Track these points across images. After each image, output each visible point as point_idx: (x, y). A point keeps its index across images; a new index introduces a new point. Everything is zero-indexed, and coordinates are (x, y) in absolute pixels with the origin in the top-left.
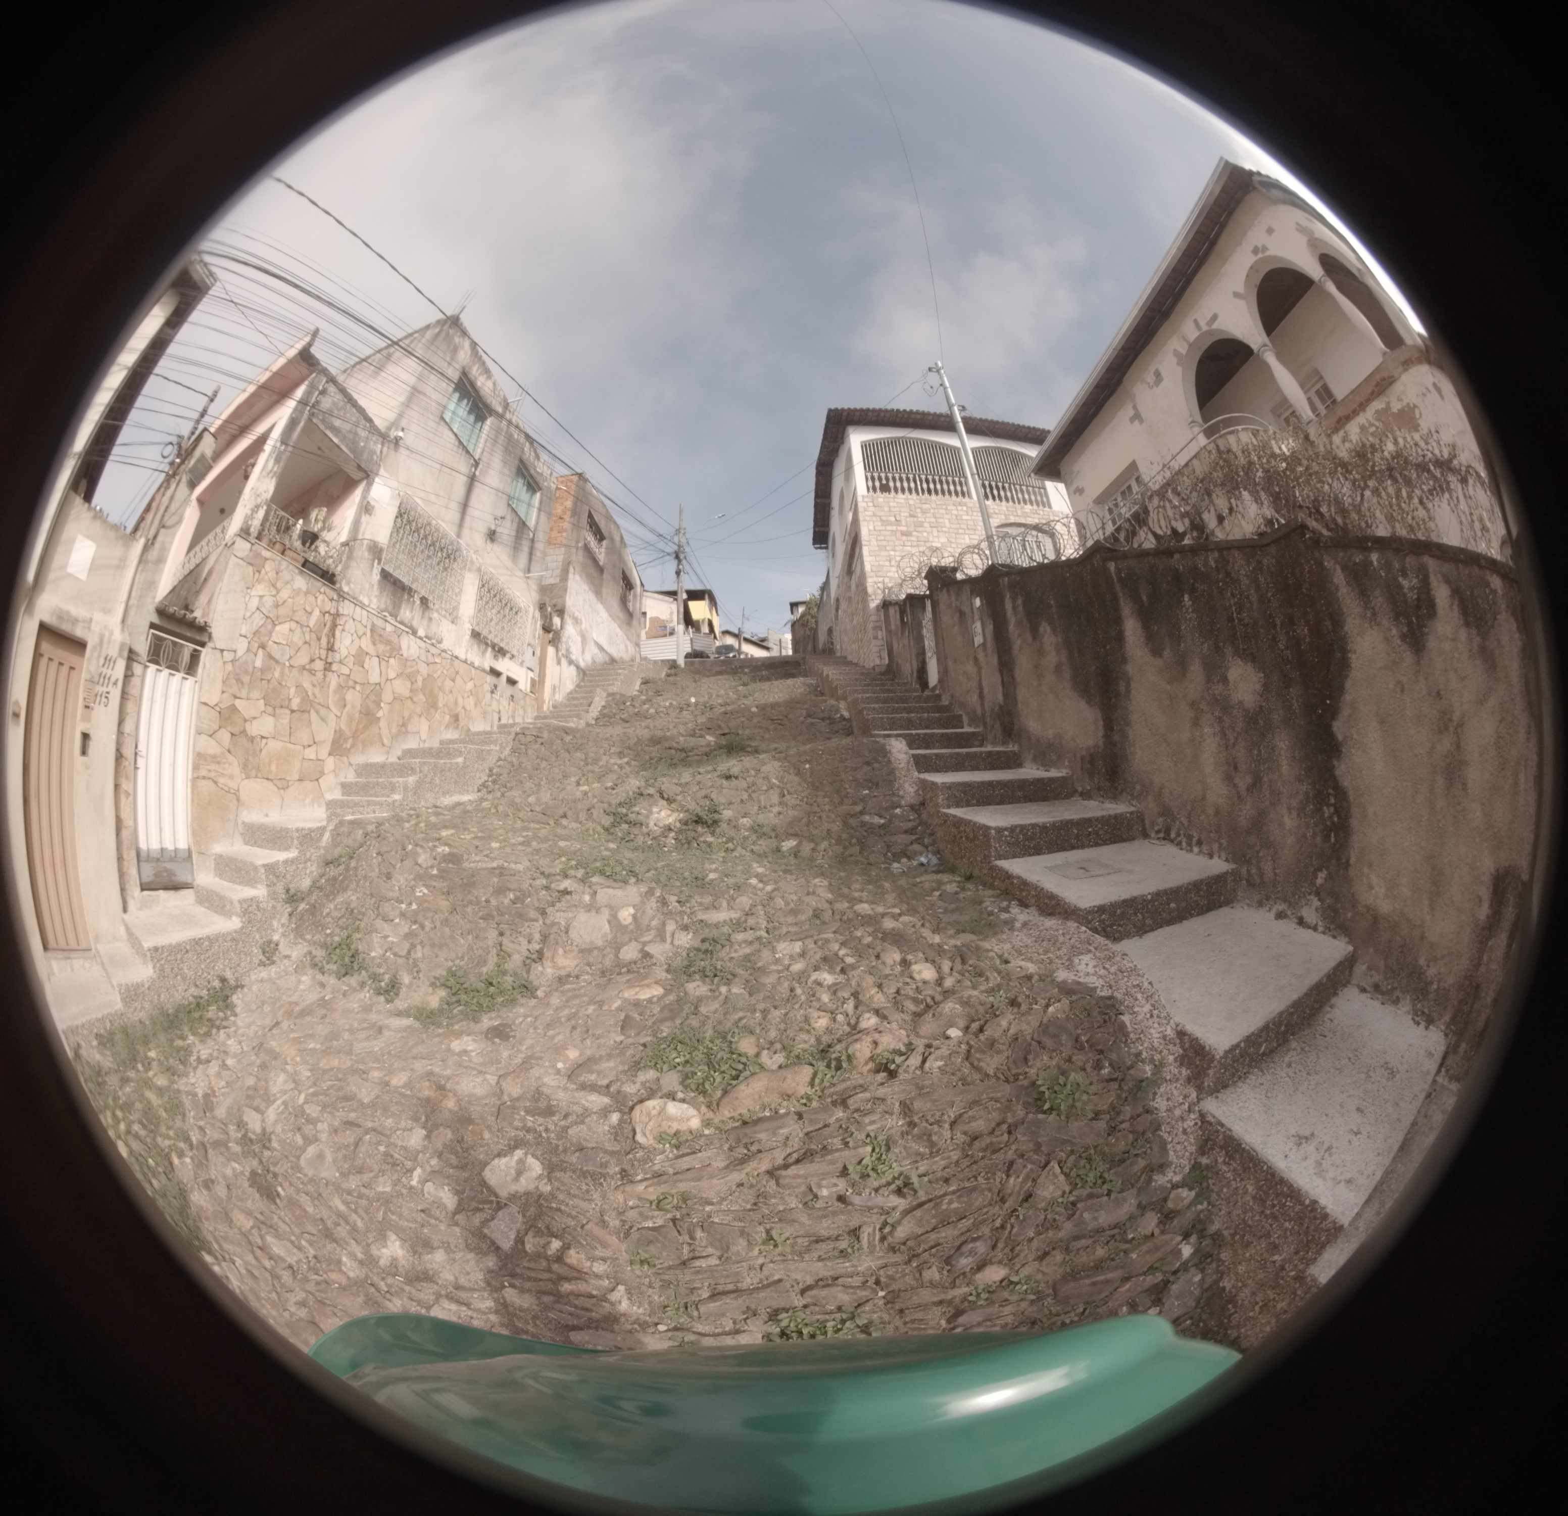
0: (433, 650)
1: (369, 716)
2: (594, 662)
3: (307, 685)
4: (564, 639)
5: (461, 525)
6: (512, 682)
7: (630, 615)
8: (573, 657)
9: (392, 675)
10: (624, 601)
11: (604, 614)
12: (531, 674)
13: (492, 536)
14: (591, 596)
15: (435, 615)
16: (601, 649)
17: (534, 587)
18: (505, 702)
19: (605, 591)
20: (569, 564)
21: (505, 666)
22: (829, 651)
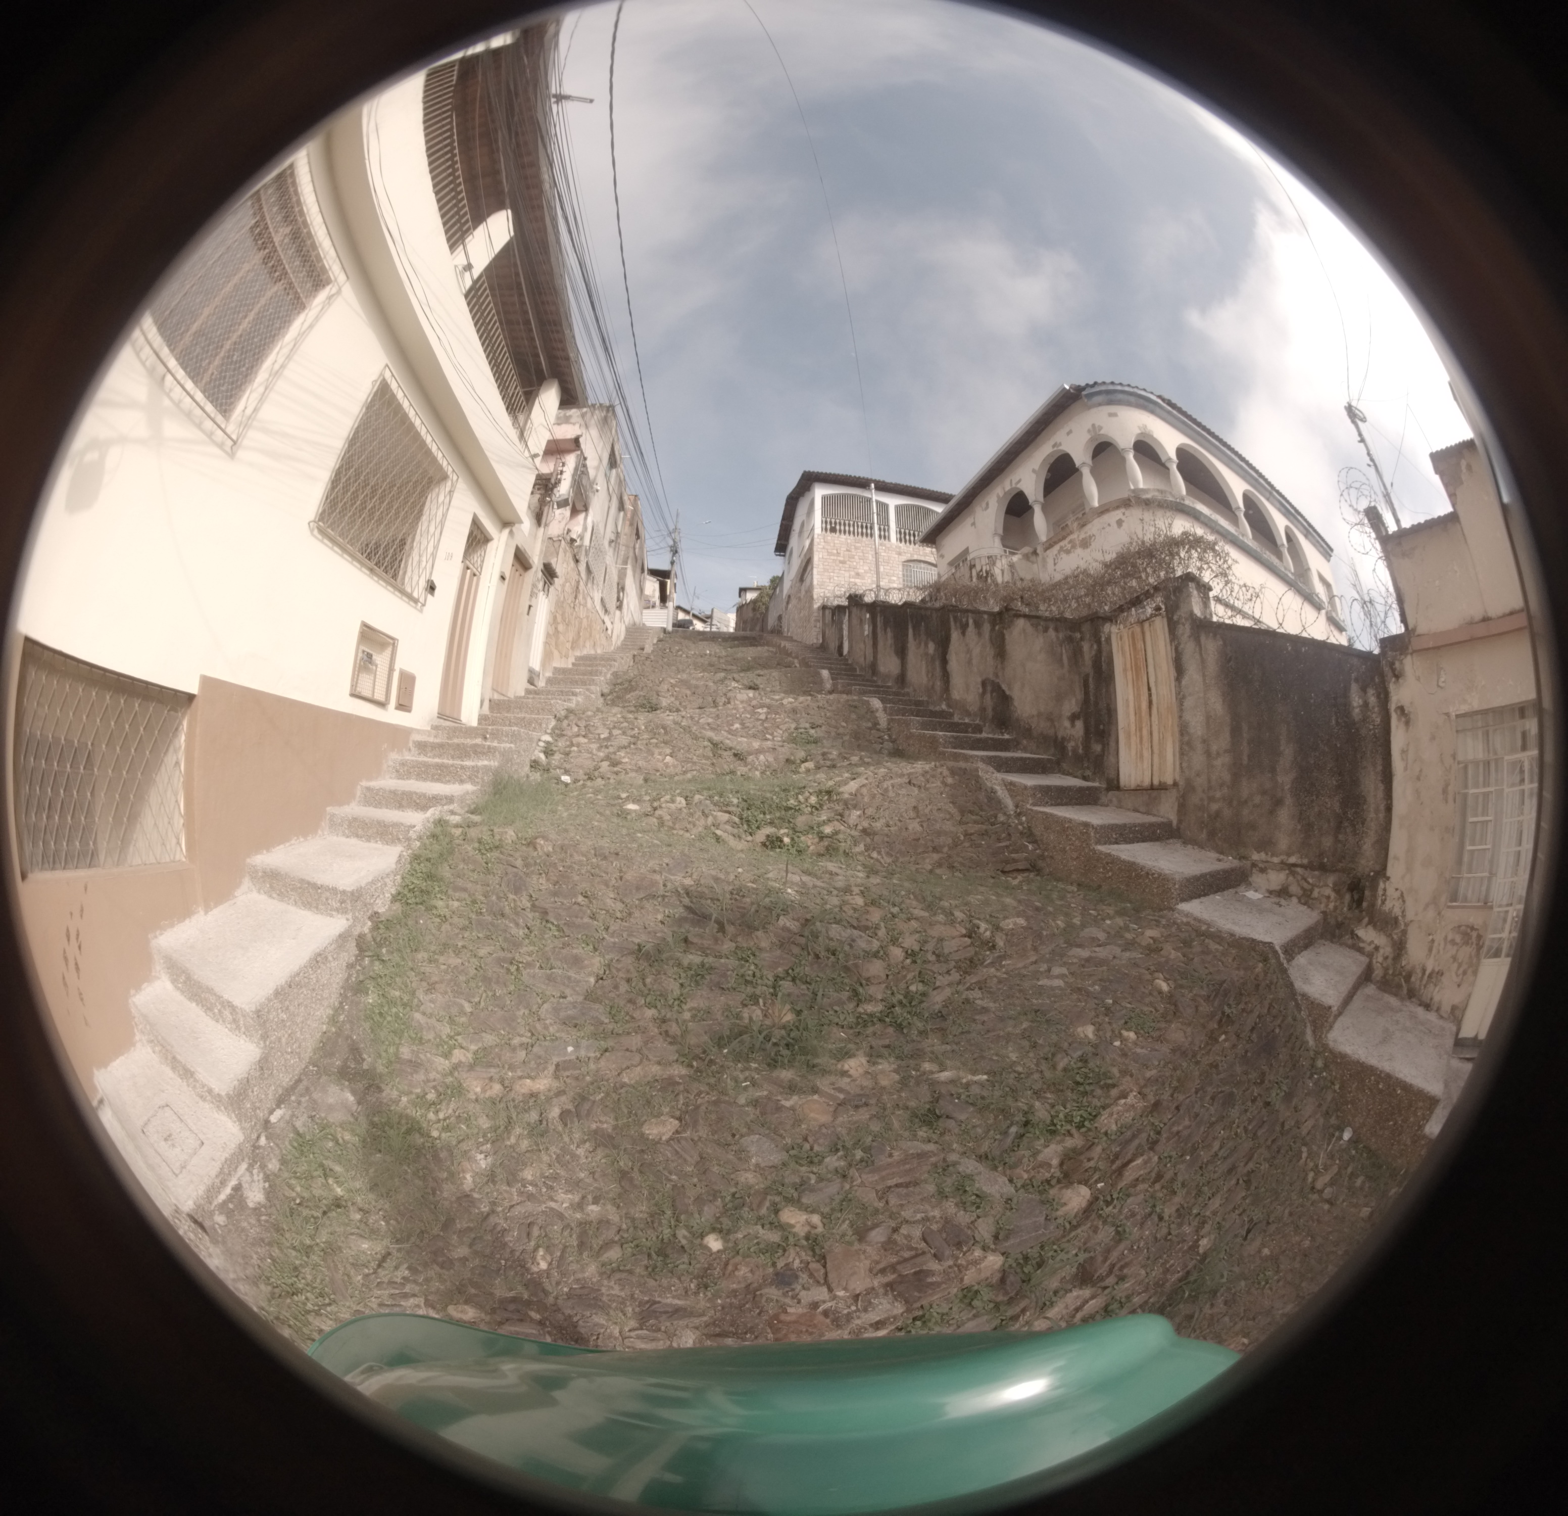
0: (593, 606)
2: (631, 624)
4: (622, 607)
5: (604, 537)
6: (606, 629)
7: (641, 589)
8: (625, 619)
9: (585, 616)
10: (640, 580)
11: (635, 591)
12: (612, 626)
13: (610, 541)
14: (632, 577)
15: (595, 587)
17: (618, 573)
18: (604, 639)
19: (636, 575)
21: (607, 619)
22: (777, 631)
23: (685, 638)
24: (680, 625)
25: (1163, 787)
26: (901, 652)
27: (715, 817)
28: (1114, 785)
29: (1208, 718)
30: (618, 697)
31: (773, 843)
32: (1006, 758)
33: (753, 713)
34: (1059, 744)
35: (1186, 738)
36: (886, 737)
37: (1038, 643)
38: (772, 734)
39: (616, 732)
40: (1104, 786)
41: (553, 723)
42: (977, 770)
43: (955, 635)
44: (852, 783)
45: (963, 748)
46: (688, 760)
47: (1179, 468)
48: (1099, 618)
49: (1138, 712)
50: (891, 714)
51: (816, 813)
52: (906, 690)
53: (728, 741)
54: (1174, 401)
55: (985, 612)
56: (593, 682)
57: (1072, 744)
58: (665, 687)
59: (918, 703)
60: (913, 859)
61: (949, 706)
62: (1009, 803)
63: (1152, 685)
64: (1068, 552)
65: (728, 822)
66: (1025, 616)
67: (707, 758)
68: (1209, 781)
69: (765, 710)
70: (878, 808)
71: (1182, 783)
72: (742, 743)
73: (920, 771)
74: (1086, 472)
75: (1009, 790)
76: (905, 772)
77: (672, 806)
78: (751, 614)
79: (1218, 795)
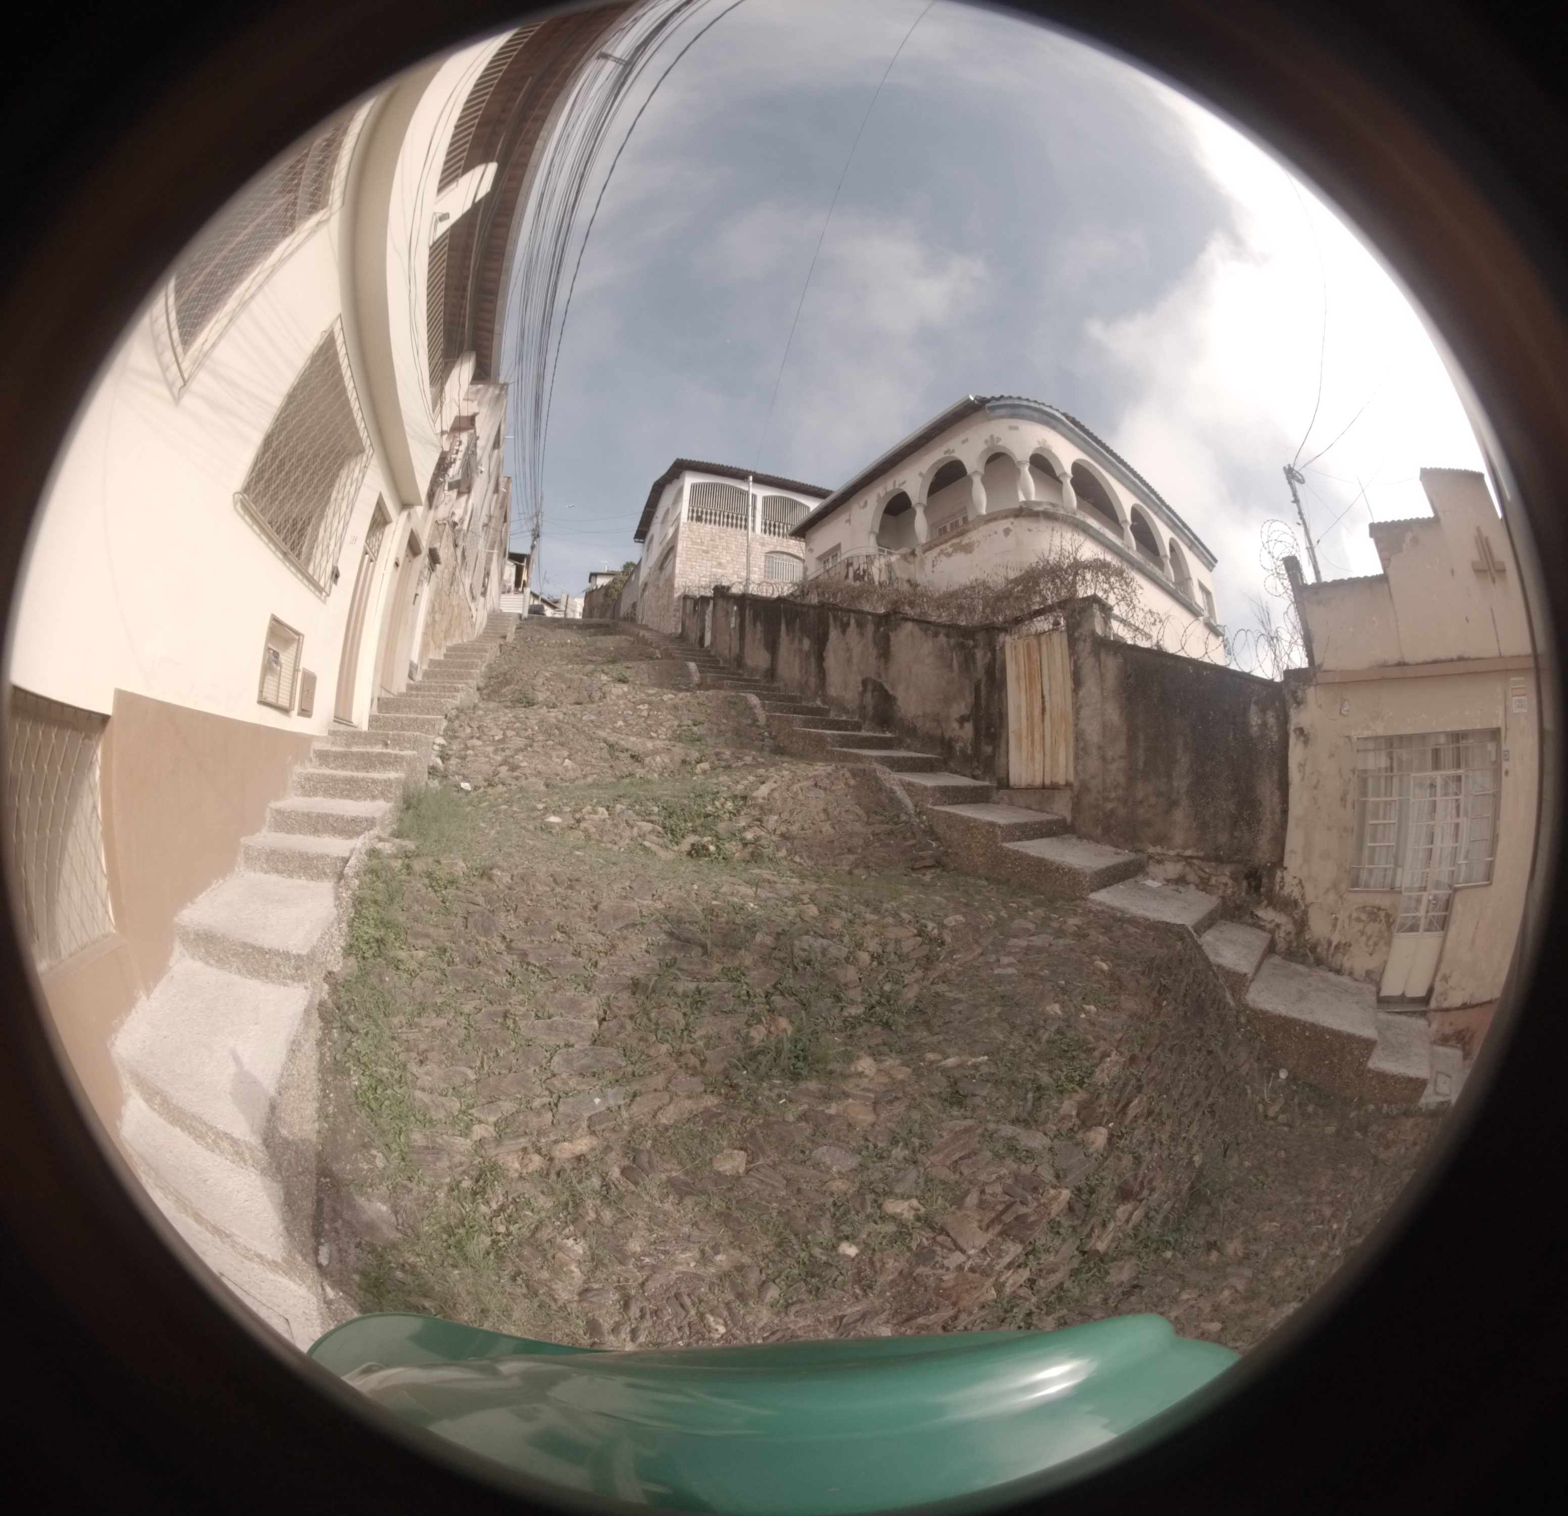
16: (494, 603)
19: (500, 560)
22: (631, 618)
23: (541, 625)
24: (536, 611)
25: (1054, 787)
26: (772, 646)
27: (640, 828)
28: (1004, 784)
29: (1104, 726)
30: (493, 691)
31: (696, 852)
32: (898, 758)
33: (635, 710)
34: (947, 745)
35: (1081, 744)
36: (766, 734)
37: (927, 647)
38: (656, 732)
39: (510, 733)
40: (995, 785)
41: (445, 724)
42: (875, 770)
43: (834, 634)
44: (763, 787)
45: (849, 747)
46: (586, 763)
47: (1073, 482)
48: (994, 628)
49: (1030, 716)
50: (769, 711)
51: (734, 818)
52: (776, 685)
53: (623, 742)
54: (1078, 419)
55: (869, 613)
56: (470, 676)
57: (961, 744)
58: (540, 680)
59: (792, 699)
60: (831, 861)
61: (824, 702)
62: (908, 802)
63: (1046, 693)
64: (949, 555)
65: (652, 831)
66: (914, 620)
67: (606, 761)
68: (1104, 783)
69: (646, 706)
70: (791, 812)
71: (1076, 784)
72: (633, 742)
73: (823, 773)
74: (977, 481)
75: (908, 791)
76: (810, 774)
77: (596, 817)
78: (601, 600)
79: (1113, 795)
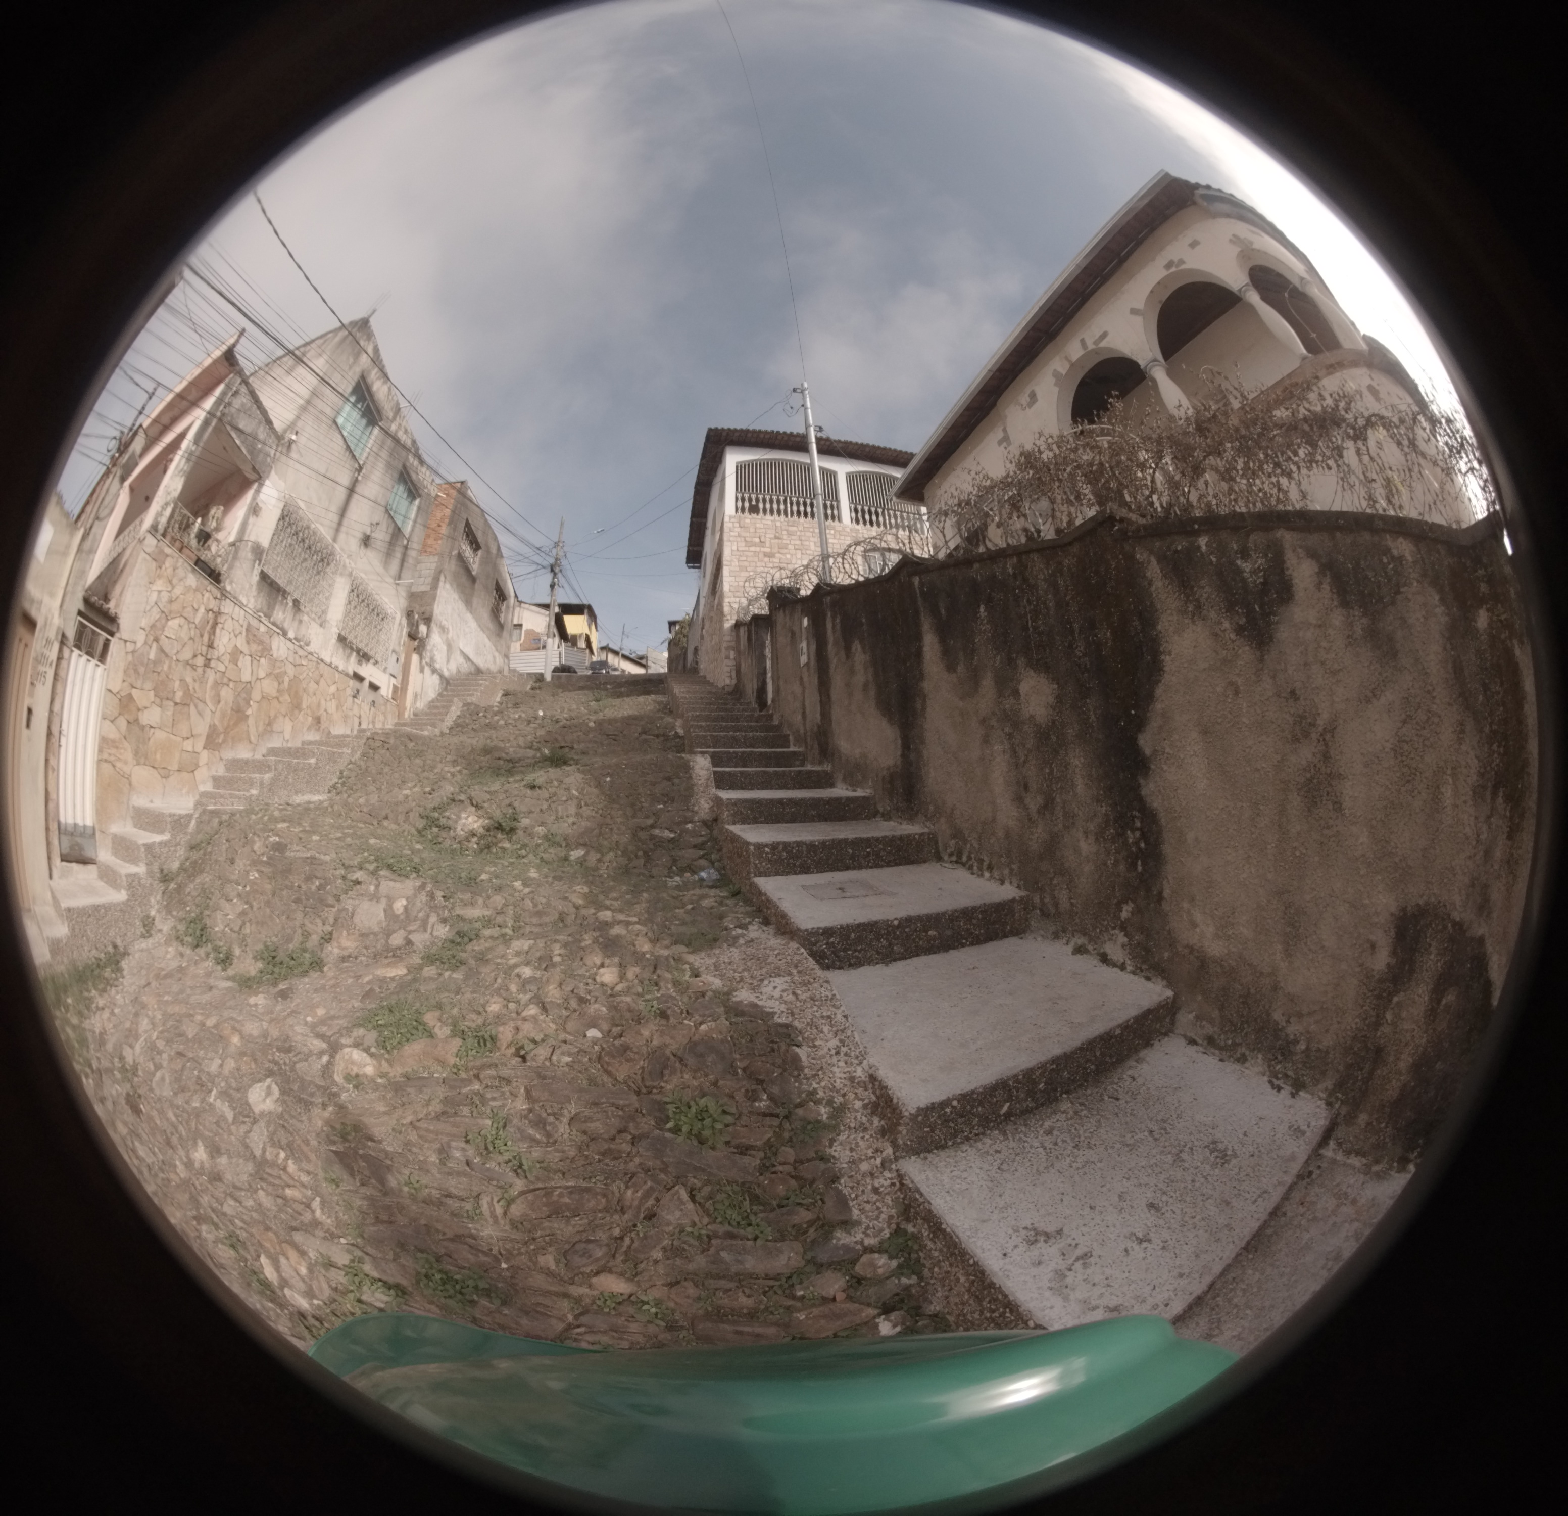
0: (301, 652)
1: (239, 713)
2: (459, 671)
3: (189, 680)
4: (429, 648)
5: (338, 530)
6: (374, 687)
7: (501, 626)
8: (437, 666)
9: (262, 674)
10: (495, 612)
11: (473, 624)
12: (393, 681)
13: (366, 541)
14: (461, 606)
15: (305, 618)
16: (467, 658)
17: (403, 593)
18: (366, 707)
19: (475, 601)
20: (440, 572)
21: (368, 671)
22: (694, 670)
